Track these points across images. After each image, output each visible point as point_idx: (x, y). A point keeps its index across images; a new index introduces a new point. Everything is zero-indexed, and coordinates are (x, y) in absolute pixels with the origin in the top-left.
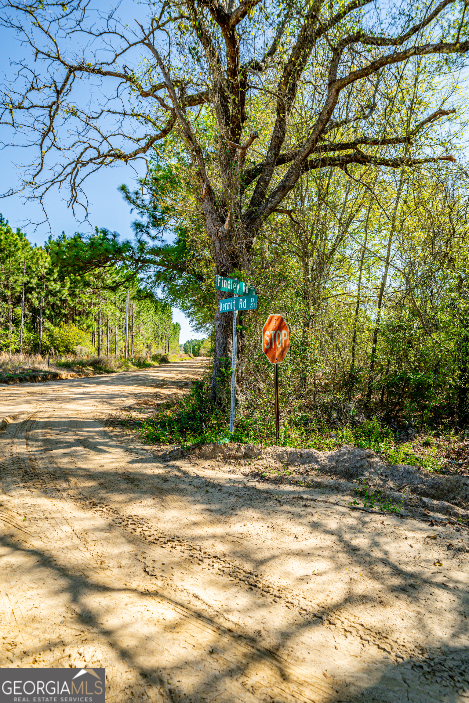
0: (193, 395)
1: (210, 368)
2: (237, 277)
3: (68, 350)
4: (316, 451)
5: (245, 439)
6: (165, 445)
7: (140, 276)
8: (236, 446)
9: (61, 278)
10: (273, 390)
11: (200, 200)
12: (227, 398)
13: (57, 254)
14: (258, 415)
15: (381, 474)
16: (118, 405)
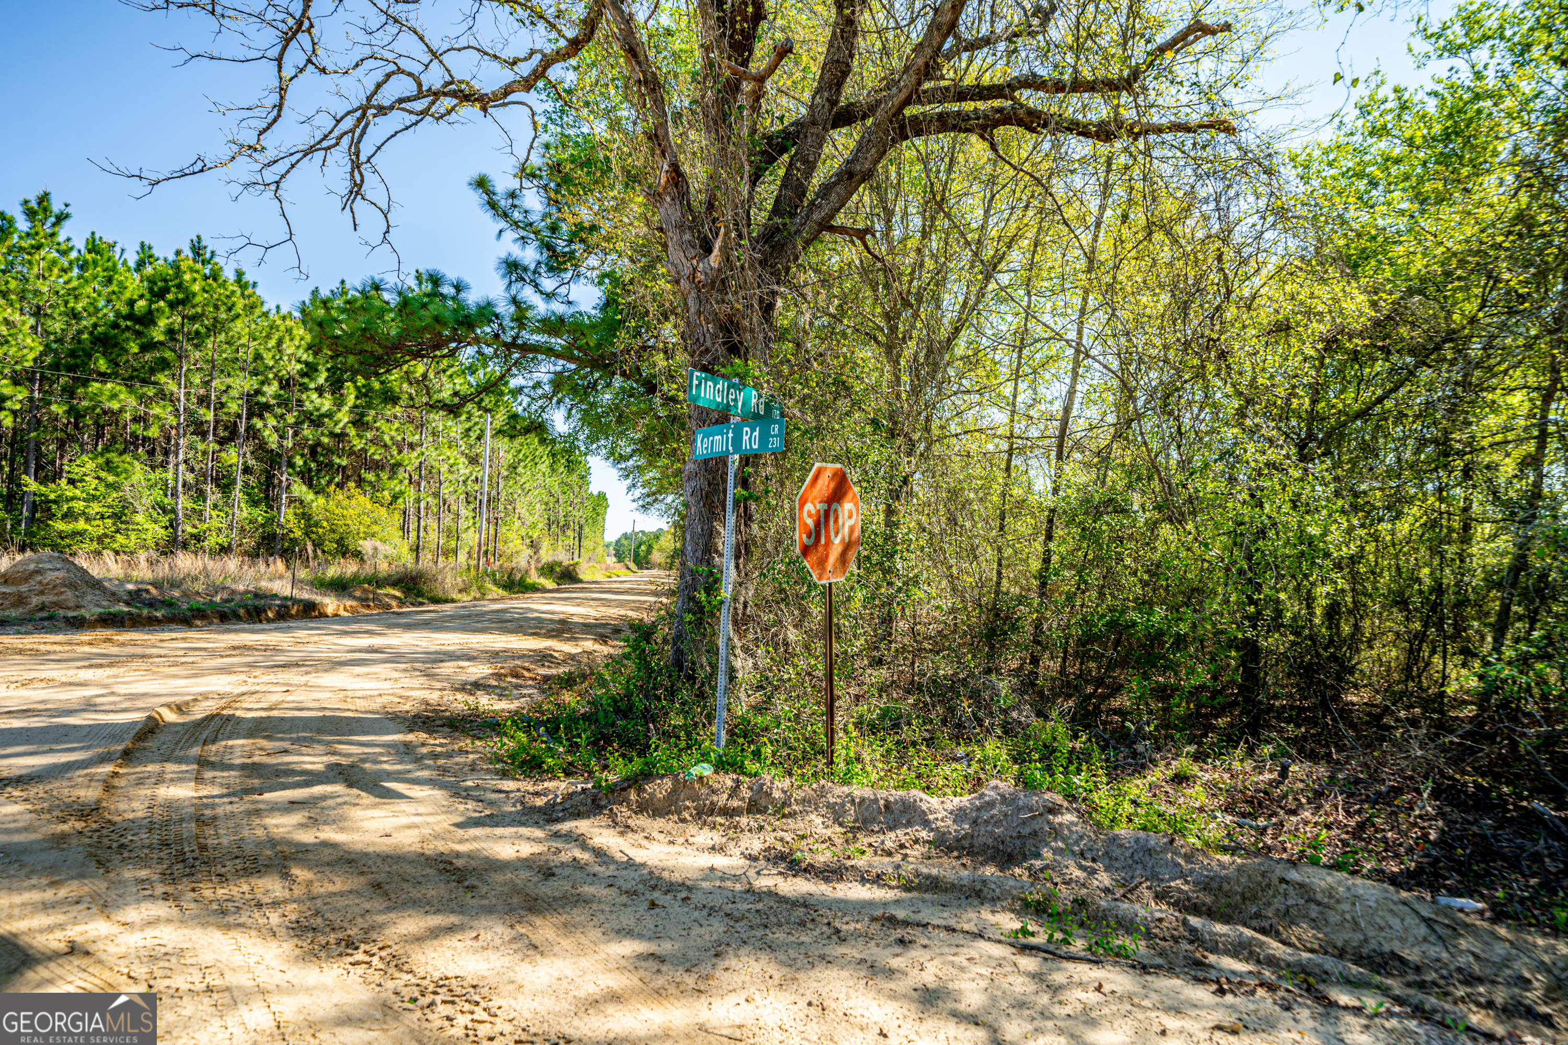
0: (626, 656)
1: (671, 593)
2: (737, 375)
3: (344, 550)
4: (922, 795)
5: (752, 767)
6: (554, 778)
7: (514, 383)
8: (729, 783)
9: (336, 385)
10: (818, 646)
11: (655, 196)
12: (710, 664)
13: (320, 324)
14: (782, 706)
15: (1082, 854)
16: (447, 678)
